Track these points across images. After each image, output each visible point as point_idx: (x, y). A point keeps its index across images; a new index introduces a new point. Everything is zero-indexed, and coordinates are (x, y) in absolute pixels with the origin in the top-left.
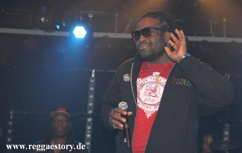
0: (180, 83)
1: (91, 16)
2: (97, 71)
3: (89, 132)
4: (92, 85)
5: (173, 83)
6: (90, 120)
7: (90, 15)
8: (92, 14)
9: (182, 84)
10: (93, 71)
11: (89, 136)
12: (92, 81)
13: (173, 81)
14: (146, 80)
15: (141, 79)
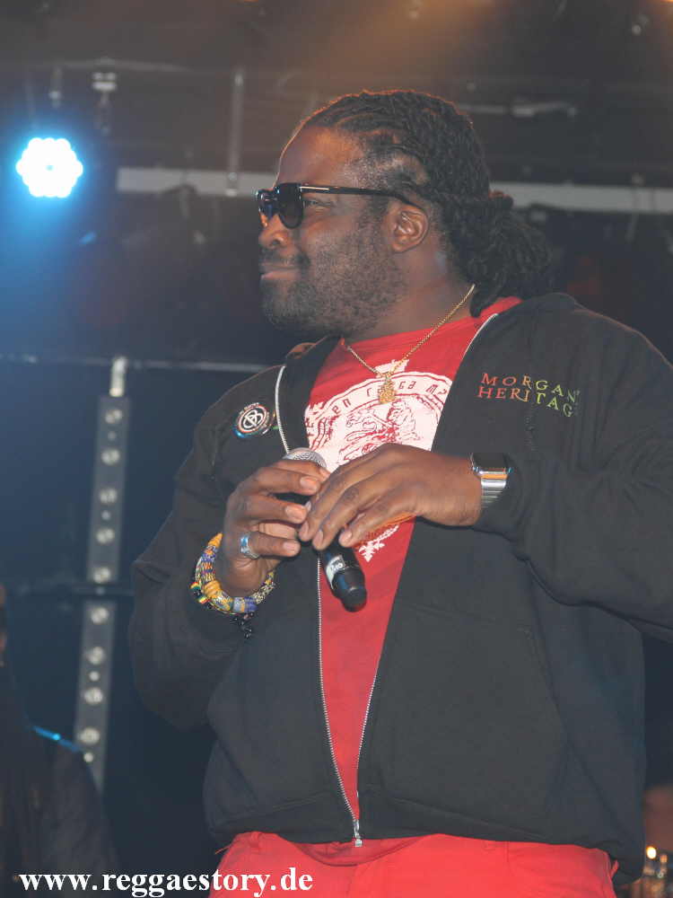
0: (515, 394)
1: (105, 85)
2: (138, 365)
3: (94, 676)
4: (112, 436)
5: (480, 396)
6: (100, 615)
7: (105, 80)
8: (111, 76)
9: (526, 400)
10: (119, 366)
11: (95, 696)
12: (114, 416)
13: (482, 388)
14: (347, 403)
15: (320, 404)
